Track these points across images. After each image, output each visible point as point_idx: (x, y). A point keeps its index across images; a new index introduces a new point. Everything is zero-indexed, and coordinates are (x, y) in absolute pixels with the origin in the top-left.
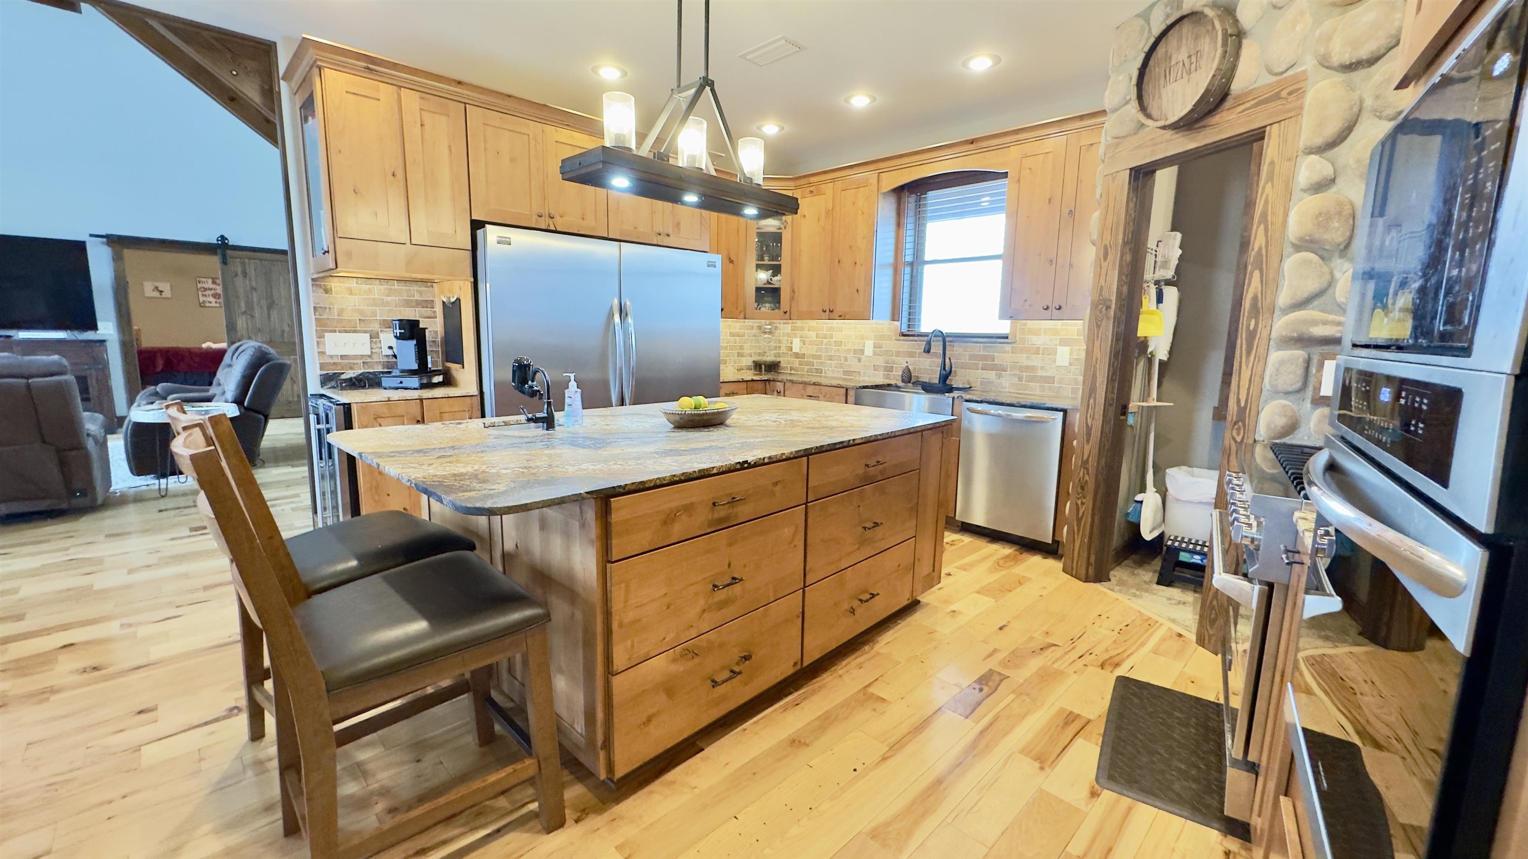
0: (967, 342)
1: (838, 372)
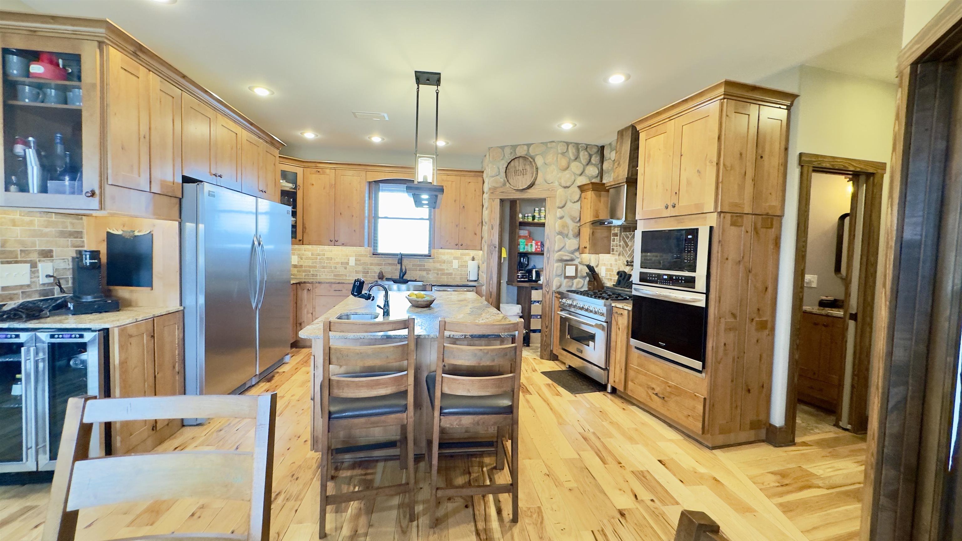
0: (411, 258)
1: (330, 275)
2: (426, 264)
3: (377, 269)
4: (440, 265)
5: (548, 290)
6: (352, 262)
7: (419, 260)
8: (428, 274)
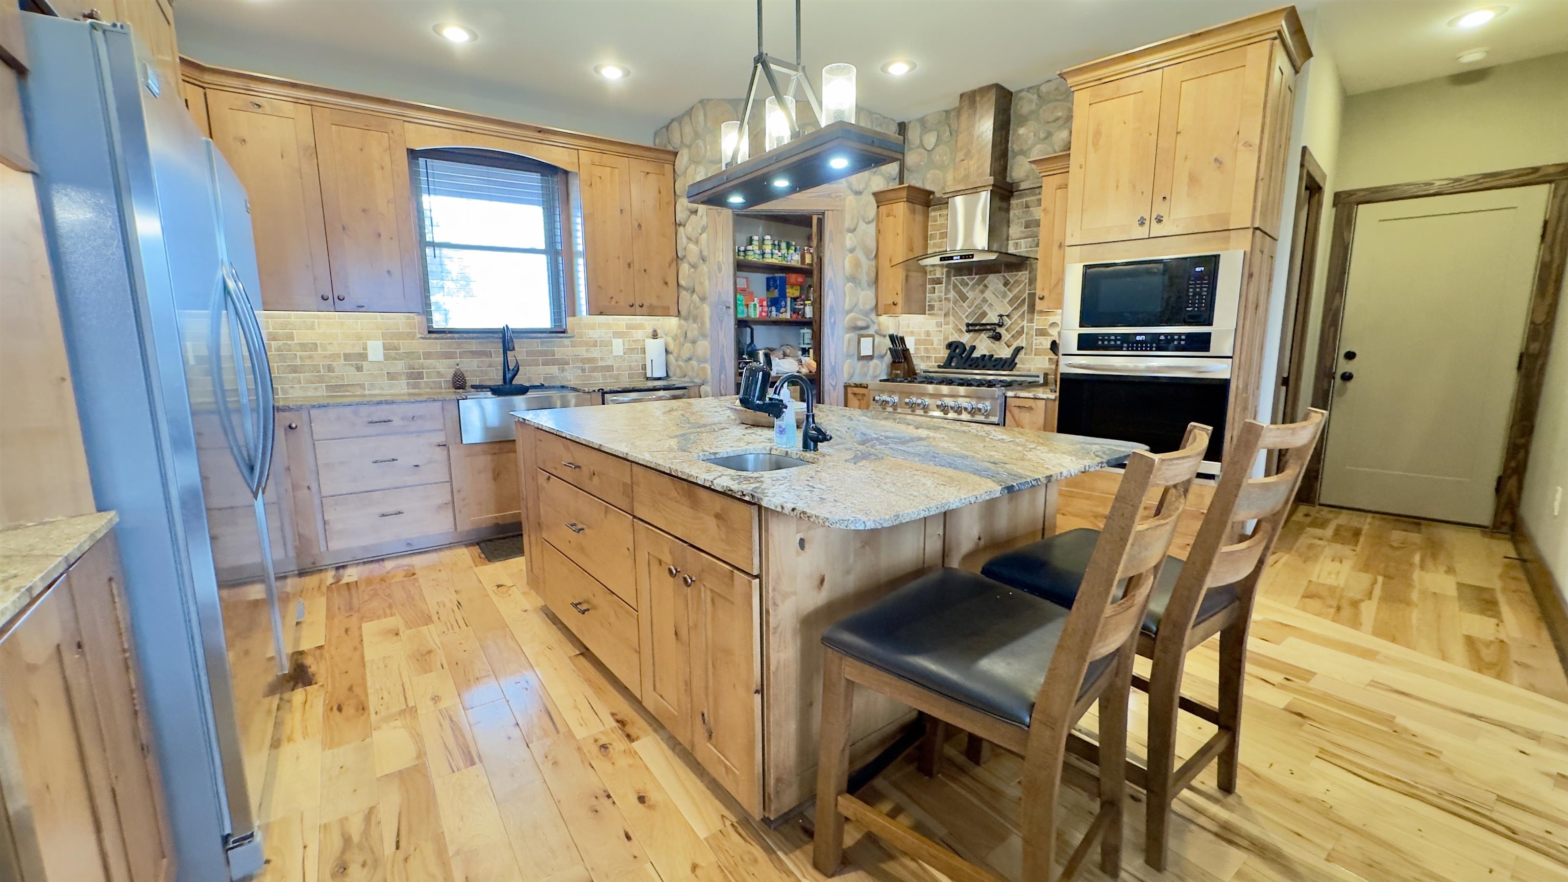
2: (556, 349)
3: (445, 369)
4: (587, 351)
5: (834, 384)
6: (375, 351)
7: (542, 343)
8: (563, 370)
